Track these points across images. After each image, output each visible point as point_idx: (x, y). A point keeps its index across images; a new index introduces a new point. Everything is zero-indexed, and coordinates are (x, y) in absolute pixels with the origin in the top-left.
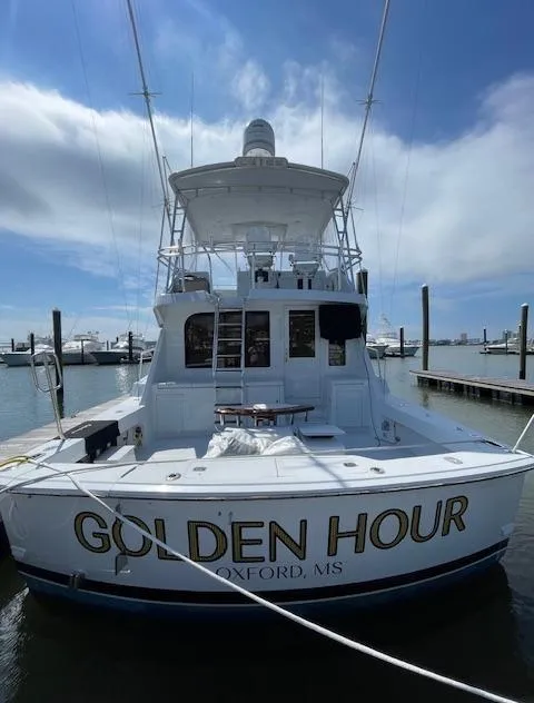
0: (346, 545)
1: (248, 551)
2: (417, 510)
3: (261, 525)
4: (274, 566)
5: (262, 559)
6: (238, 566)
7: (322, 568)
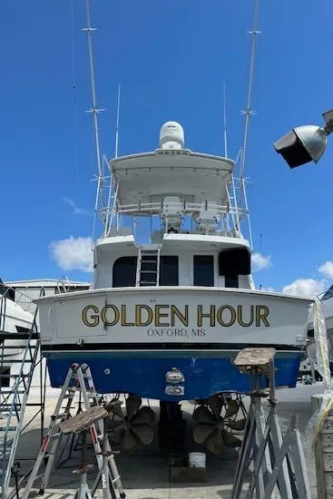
0: (206, 321)
1: (162, 320)
2: (240, 307)
3: (168, 306)
4: (173, 328)
5: (168, 325)
6: (157, 328)
7: (196, 331)
